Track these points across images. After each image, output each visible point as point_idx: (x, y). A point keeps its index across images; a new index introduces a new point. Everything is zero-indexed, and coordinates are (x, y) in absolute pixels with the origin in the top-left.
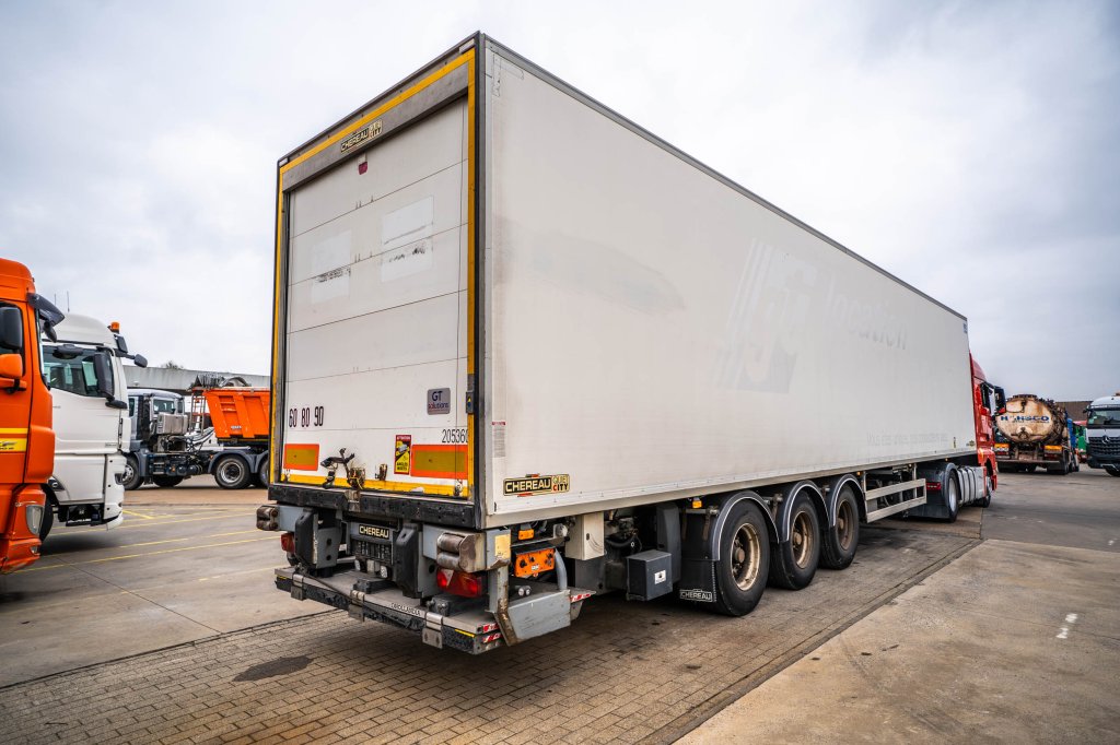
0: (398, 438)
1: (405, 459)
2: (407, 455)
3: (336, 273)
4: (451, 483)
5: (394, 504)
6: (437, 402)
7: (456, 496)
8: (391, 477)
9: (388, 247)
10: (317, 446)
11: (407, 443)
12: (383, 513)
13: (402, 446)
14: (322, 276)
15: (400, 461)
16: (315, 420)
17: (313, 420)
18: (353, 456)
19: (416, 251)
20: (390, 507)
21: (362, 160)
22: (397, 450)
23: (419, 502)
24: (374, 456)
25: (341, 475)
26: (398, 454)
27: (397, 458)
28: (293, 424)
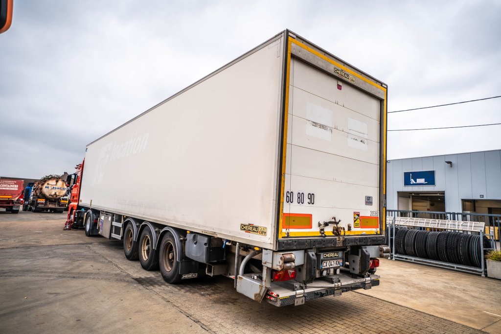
0: (355, 213)
1: (358, 222)
2: (358, 220)
3: (323, 127)
4: (374, 230)
5: (361, 240)
6: (369, 201)
7: (377, 234)
8: (353, 229)
9: (350, 131)
10: (311, 215)
11: (358, 215)
12: (356, 244)
13: (357, 217)
14: (314, 122)
15: (356, 222)
16: (309, 201)
17: (306, 200)
18: (340, 221)
19: (361, 141)
20: (360, 241)
21: (340, 84)
22: (355, 218)
23: (369, 238)
24: (346, 220)
25: (329, 230)
26: (355, 219)
27: (355, 221)
28: (290, 201)
